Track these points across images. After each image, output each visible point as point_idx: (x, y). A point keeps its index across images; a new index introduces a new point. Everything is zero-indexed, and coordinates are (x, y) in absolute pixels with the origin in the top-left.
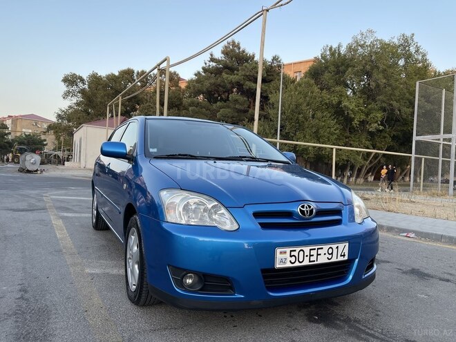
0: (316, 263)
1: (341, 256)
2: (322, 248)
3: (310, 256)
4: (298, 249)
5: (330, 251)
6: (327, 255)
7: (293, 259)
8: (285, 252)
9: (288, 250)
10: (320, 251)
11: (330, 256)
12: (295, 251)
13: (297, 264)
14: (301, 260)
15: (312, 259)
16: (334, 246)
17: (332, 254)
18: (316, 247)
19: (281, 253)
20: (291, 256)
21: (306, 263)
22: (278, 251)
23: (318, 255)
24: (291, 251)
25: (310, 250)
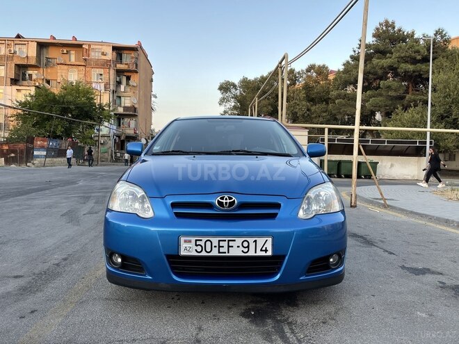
0: (227, 254)
1: (261, 250)
2: (235, 240)
3: (219, 247)
4: (204, 239)
5: (246, 244)
6: (241, 248)
7: (199, 249)
8: (190, 241)
9: (193, 239)
10: (231, 244)
11: (246, 250)
12: (201, 240)
13: (204, 253)
14: (208, 250)
15: (222, 250)
16: (251, 240)
17: (248, 247)
18: (227, 239)
19: (185, 241)
20: (196, 245)
21: (215, 253)
22: (182, 239)
23: (229, 247)
24: (196, 240)
25: (219, 241)
